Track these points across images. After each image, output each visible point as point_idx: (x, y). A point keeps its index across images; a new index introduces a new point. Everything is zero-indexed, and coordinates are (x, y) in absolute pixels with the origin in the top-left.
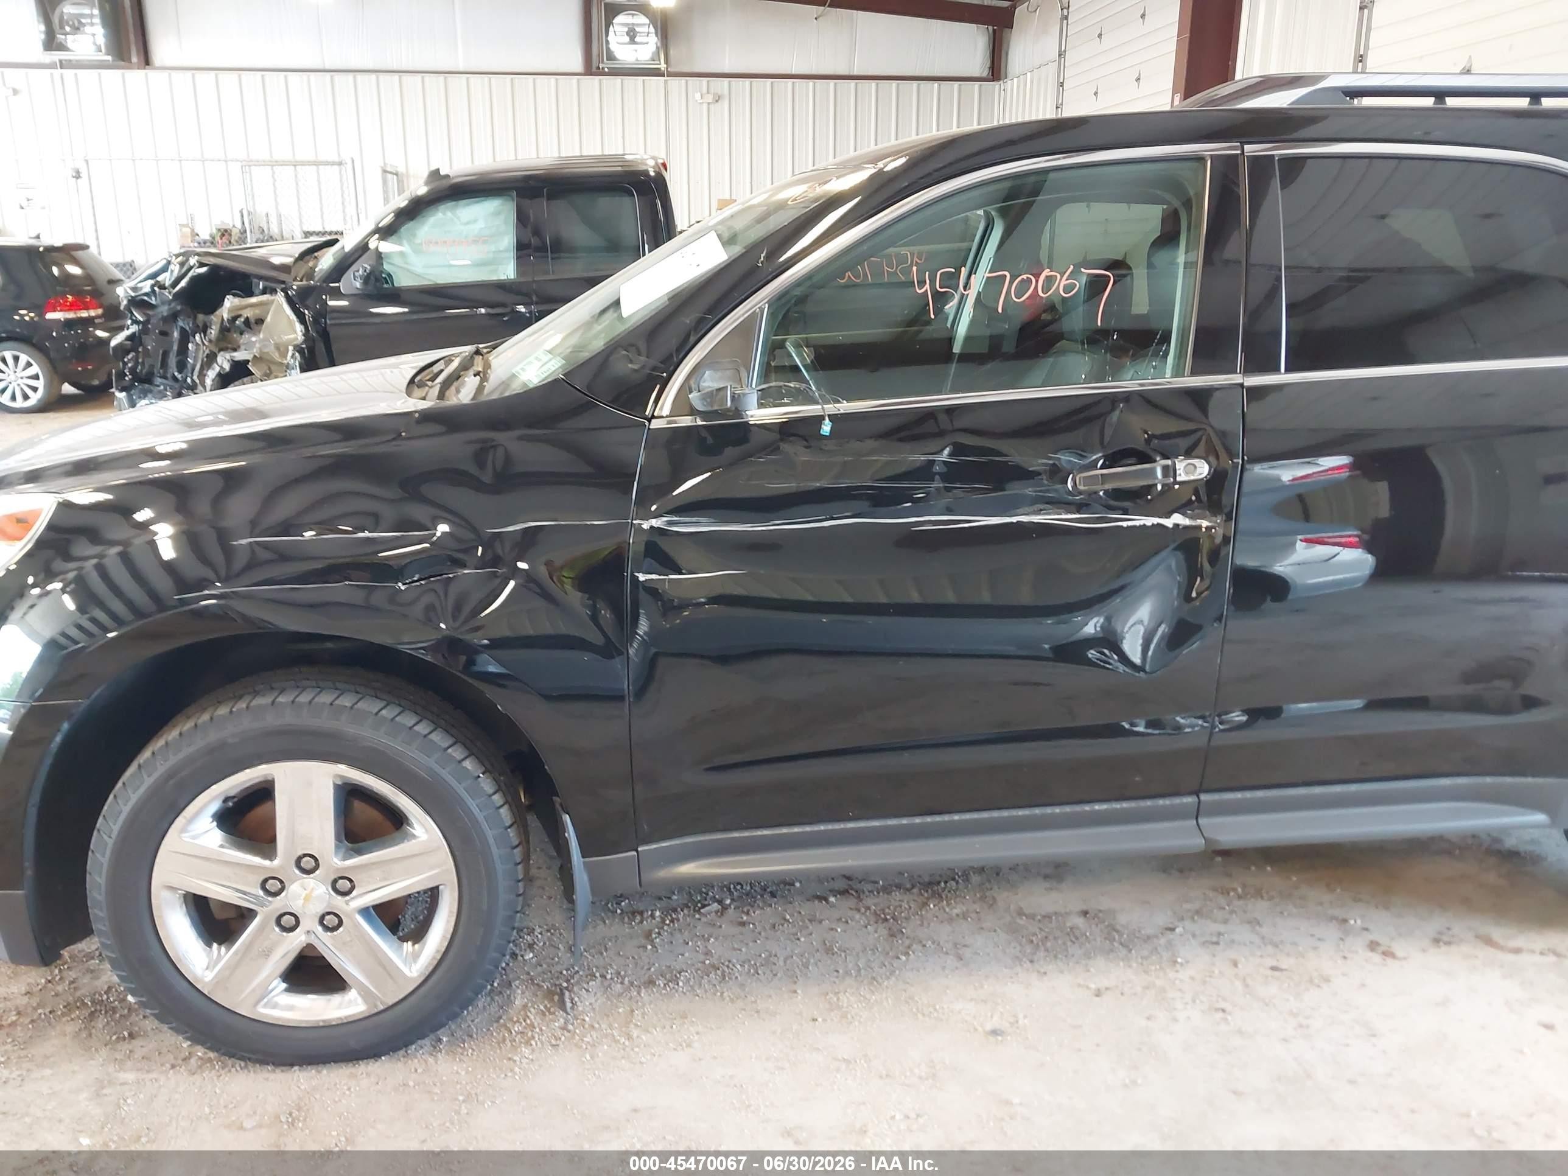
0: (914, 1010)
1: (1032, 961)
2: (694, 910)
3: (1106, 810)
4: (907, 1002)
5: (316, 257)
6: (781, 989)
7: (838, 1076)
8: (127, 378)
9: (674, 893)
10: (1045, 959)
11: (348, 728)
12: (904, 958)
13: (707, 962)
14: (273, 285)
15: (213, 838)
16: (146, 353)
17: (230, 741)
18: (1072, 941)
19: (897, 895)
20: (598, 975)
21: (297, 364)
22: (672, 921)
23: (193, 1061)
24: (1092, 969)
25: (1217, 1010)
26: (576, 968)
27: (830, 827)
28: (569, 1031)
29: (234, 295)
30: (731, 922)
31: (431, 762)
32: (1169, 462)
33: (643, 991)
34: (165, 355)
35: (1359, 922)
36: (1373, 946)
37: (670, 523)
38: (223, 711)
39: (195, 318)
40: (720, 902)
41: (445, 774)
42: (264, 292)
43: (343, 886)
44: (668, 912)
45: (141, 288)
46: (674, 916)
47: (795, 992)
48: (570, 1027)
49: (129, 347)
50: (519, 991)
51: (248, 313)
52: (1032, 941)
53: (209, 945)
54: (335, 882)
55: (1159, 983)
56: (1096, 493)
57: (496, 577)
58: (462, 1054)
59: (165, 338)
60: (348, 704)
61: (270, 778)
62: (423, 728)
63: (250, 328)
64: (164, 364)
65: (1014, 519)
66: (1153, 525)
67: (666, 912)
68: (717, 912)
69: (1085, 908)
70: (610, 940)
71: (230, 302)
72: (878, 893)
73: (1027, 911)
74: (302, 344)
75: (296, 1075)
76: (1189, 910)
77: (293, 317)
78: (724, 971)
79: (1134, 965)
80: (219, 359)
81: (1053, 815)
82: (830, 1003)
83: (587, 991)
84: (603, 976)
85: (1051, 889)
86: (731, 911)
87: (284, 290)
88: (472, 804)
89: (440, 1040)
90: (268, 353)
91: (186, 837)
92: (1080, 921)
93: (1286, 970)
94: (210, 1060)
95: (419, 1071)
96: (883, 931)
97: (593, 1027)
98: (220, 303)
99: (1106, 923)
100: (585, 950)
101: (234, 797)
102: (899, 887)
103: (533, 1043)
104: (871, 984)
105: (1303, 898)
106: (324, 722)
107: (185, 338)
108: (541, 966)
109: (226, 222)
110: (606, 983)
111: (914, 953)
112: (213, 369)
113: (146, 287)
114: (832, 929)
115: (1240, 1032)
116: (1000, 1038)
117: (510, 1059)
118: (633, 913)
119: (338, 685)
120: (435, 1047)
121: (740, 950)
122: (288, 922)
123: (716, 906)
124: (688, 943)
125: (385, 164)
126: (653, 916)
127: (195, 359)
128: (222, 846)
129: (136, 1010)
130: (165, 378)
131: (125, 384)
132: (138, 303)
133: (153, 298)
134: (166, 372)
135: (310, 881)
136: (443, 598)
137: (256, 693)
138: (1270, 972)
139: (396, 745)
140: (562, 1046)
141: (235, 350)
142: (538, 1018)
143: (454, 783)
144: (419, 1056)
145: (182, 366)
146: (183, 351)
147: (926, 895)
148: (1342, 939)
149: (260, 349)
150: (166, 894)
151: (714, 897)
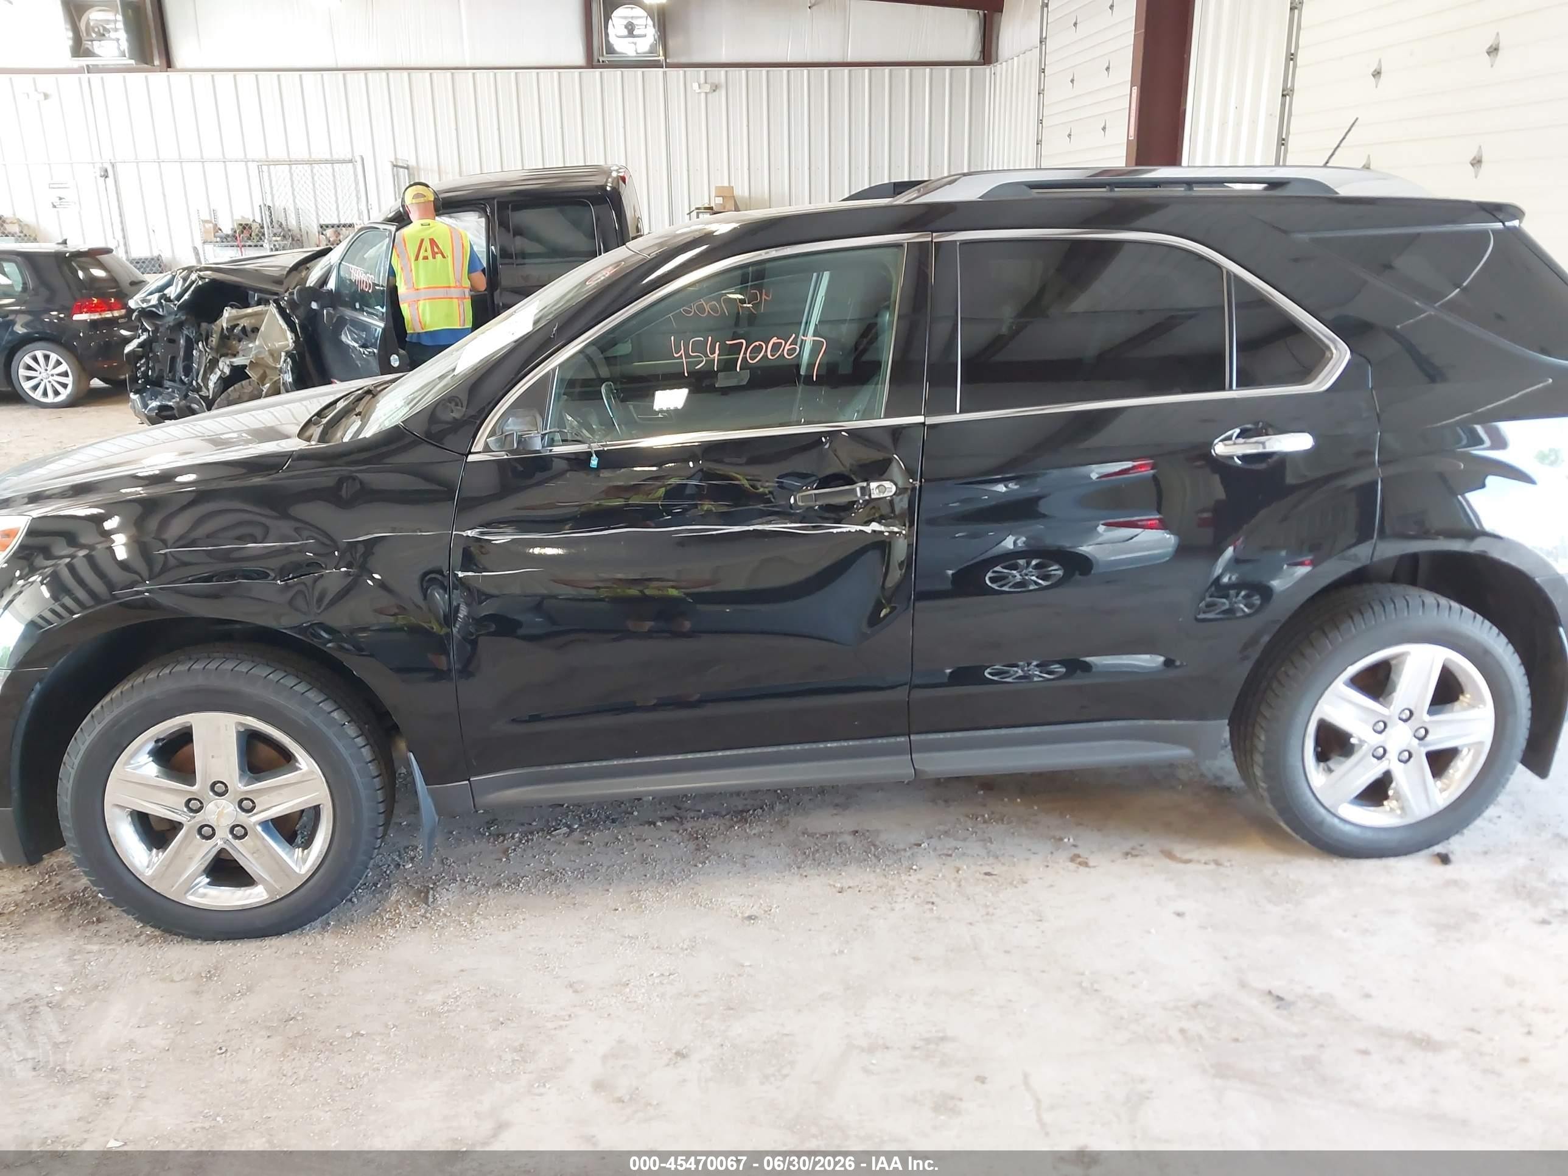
0: (695, 902)
1: (799, 868)
2: (548, 833)
3: (836, 747)
4: (692, 897)
5: (308, 268)
6: (597, 889)
7: (621, 948)
8: (140, 382)
9: (535, 821)
10: (810, 866)
11: (248, 689)
12: (700, 866)
13: (546, 870)
14: (267, 296)
15: (150, 769)
16: (156, 359)
17: (157, 697)
18: (836, 853)
19: (712, 820)
20: (458, 879)
21: (289, 368)
22: (527, 841)
23: (143, 937)
24: (843, 874)
25: (928, 903)
26: (443, 875)
27: (621, 762)
28: (427, 918)
29: (232, 306)
30: (574, 841)
31: (307, 713)
32: (865, 484)
33: (491, 890)
34: (173, 360)
35: (1071, 840)
36: (1073, 858)
37: (482, 533)
38: (152, 675)
39: (199, 326)
40: (569, 827)
41: (318, 722)
42: (259, 303)
43: (246, 805)
44: (526, 834)
45: (149, 301)
46: (530, 837)
47: (608, 890)
48: (428, 915)
49: (141, 354)
50: (396, 891)
51: (243, 323)
52: (805, 853)
53: (150, 850)
54: (241, 801)
55: (891, 883)
56: (812, 508)
57: (350, 575)
58: (343, 933)
59: (172, 344)
60: (245, 670)
61: (189, 725)
62: (301, 688)
63: (247, 336)
64: (172, 368)
65: (751, 528)
66: (856, 531)
67: (524, 834)
68: (564, 834)
69: (857, 829)
70: (475, 855)
71: (228, 313)
72: (698, 819)
73: (810, 831)
74: (292, 350)
75: (218, 946)
76: (939, 831)
77: (285, 326)
78: (557, 876)
79: (878, 870)
80: (221, 365)
81: (795, 751)
82: (632, 898)
83: (447, 890)
84: (463, 880)
85: (836, 814)
86: (576, 834)
87: (276, 302)
88: (340, 746)
89: (329, 924)
90: (263, 358)
91: (128, 769)
92: (848, 838)
93: (995, 875)
94: (155, 937)
95: (309, 944)
96: (692, 846)
97: (445, 915)
98: (220, 314)
99: (869, 840)
100: (453, 862)
101: (163, 739)
102: (715, 814)
103: (398, 926)
104: (669, 884)
105: (1036, 823)
106: (229, 684)
107: (190, 345)
108: (417, 873)
109: (246, 217)
110: (464, 885)
111: (709, 862)
112: (215, 374)
113: (154, 299)
114: (652, 846)
115: (939, 919)
116: (752, 921)
117: (378, 936)
118: (498, 836)
119: (239, 656)
120: (324, 929)
121: (575, 861)
122: (206, 832)
123: (565, 830)
124: (535, 857)
125: (396, 159)
126: (513, 837)
127: (199, 364)
128: (157, 776)
129: (104, 903)
130: (174, 381)
131: (139, 387)
132: (148, 314)
133: (161, 310)
134: (174, 375)
135: (222, 801)
136: (311, 590)
137: (178, 662)
138: (982, 877)
139: (279, 700)
140: (419, 928)
141: (235, 356)
142: (405, 909)
143: (324, 728)
144: (310, 934)
145: (188, 370)
146: (189, 356)
147: (735, 819)
148: (1052, 853)
149: (256, 355)
150: (117, 811)
151: (566, 823)
